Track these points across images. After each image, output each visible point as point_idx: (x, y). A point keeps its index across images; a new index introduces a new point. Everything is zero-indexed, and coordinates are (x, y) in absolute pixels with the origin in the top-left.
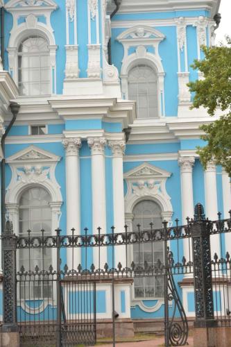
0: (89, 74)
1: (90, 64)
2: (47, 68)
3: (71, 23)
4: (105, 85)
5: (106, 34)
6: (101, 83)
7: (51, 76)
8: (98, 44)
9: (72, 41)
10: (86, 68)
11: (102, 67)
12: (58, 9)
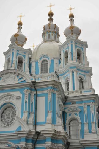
0: (92, 132)
1: (92, 128)
2: (78, 130)
3: (86, 115)
4: (97, 135)
5: (97, 119)
6: (96, 135)
7: (80, 133)
8: (94, 122)
9: (86, 121)
10: (91, 129)
11: (96, 129)
12: (81, 111)
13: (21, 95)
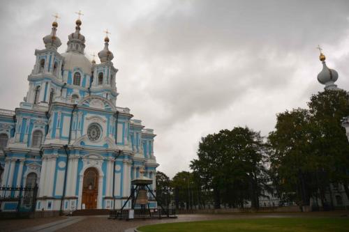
13: (107, 120)
